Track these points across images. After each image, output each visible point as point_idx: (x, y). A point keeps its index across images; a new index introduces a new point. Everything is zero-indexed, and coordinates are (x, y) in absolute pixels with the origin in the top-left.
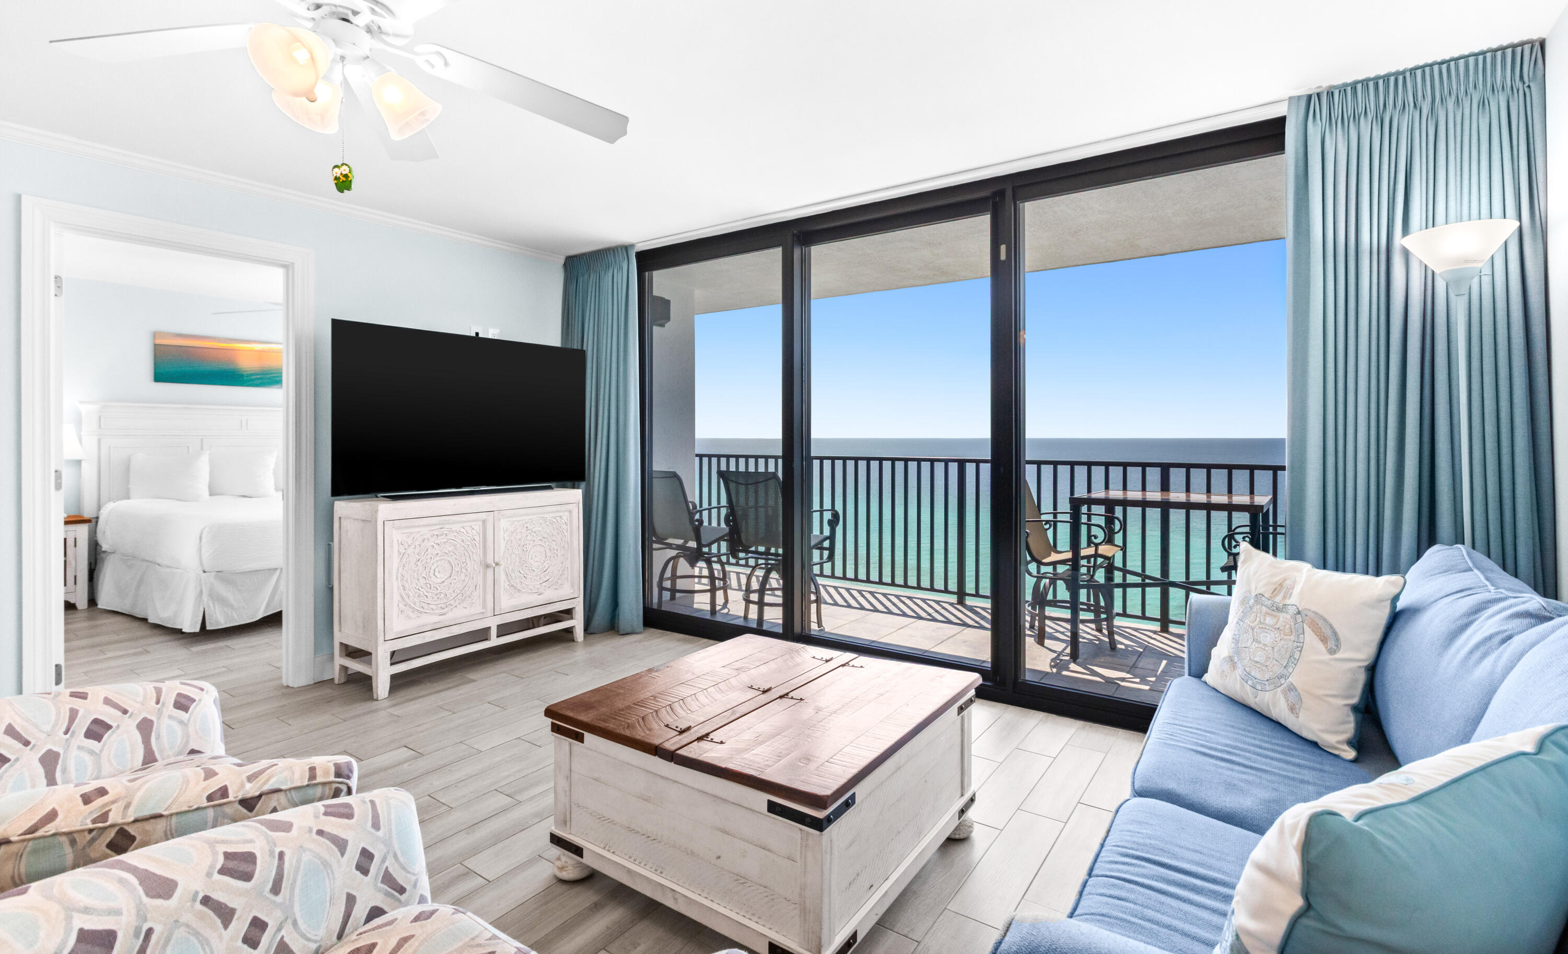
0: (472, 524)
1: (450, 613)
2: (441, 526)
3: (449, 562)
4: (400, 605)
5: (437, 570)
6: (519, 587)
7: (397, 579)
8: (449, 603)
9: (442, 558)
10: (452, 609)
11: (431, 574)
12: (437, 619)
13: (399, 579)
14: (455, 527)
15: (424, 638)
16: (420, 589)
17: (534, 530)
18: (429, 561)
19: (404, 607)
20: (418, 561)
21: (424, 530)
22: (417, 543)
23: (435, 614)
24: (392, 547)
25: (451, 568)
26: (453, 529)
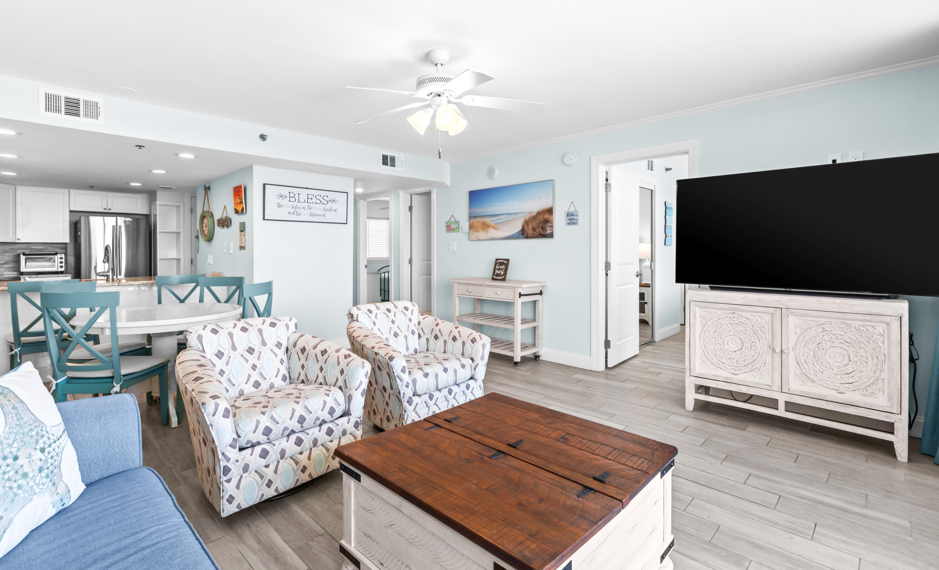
0: (762, 315)
1: (741, 375)
2: (733, 312)
3: (740, 338)
4: (702, 357)
5: (730, 341)
6: (813, 377)
7: (700, 339)
8: (740, 368)
9: (734, 334)
10: (743, 373)
11: (725, 343)
12: (729, 375)
13: (702, 340)
14: (744, 314)
15: (718, 384)
16: (717, 351)
17: (833, 332)
18: (723, 334)
19: (705, 359)
20: (716, 331)
21: (720, 312)
22: (715, 319)
23: (729, 372)
24: (695, 318)
25: (742, 343)
26: (744, 316)
